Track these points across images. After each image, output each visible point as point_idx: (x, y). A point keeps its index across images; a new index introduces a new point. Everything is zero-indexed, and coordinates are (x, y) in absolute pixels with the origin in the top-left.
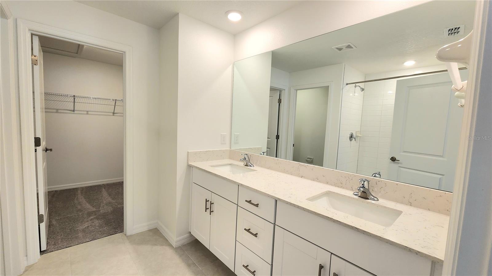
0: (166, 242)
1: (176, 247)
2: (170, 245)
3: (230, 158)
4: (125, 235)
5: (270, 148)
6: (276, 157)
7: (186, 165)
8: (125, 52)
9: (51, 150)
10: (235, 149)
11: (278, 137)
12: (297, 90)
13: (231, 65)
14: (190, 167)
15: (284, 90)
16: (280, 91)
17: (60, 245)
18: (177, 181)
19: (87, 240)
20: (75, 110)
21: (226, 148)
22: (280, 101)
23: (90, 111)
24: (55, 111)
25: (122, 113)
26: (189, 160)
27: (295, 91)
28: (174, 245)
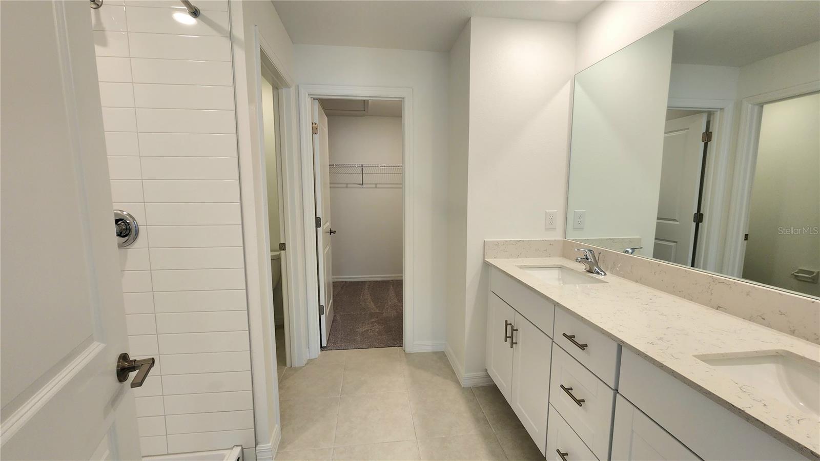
0: (452, 375)
1: (465, 386)
2: (457, 382)
3: (565, 255)
4: (404, 351)
5: (676, 242)
6: (693, 266)
7: (480, 261)
8: (404, 98)
9: (334, 232)
10: (576, 240)
11: (699, 218)
12: (761, 106)
13: (569, 83)
14: (487, 266)
15: (721, 109)
16: (710, 114)
17: (338, 345)
18: (467, 285)
19: (364, 346)
20: (364, 182)
21: (557, 236)
22: (707, 137)
23: (380, 184)
24: (345, 186)
25: (402, 184)
26: (485, 254)
27: (756, 108)
28: (464, 383)
